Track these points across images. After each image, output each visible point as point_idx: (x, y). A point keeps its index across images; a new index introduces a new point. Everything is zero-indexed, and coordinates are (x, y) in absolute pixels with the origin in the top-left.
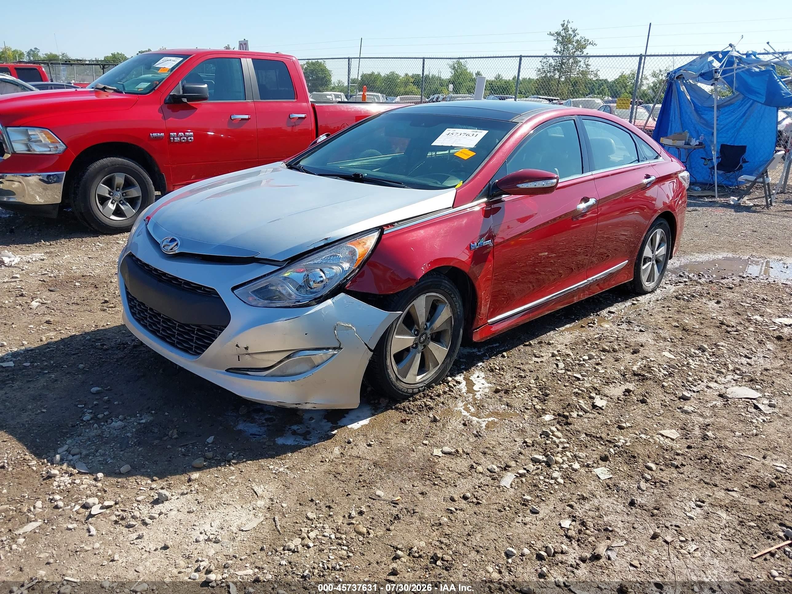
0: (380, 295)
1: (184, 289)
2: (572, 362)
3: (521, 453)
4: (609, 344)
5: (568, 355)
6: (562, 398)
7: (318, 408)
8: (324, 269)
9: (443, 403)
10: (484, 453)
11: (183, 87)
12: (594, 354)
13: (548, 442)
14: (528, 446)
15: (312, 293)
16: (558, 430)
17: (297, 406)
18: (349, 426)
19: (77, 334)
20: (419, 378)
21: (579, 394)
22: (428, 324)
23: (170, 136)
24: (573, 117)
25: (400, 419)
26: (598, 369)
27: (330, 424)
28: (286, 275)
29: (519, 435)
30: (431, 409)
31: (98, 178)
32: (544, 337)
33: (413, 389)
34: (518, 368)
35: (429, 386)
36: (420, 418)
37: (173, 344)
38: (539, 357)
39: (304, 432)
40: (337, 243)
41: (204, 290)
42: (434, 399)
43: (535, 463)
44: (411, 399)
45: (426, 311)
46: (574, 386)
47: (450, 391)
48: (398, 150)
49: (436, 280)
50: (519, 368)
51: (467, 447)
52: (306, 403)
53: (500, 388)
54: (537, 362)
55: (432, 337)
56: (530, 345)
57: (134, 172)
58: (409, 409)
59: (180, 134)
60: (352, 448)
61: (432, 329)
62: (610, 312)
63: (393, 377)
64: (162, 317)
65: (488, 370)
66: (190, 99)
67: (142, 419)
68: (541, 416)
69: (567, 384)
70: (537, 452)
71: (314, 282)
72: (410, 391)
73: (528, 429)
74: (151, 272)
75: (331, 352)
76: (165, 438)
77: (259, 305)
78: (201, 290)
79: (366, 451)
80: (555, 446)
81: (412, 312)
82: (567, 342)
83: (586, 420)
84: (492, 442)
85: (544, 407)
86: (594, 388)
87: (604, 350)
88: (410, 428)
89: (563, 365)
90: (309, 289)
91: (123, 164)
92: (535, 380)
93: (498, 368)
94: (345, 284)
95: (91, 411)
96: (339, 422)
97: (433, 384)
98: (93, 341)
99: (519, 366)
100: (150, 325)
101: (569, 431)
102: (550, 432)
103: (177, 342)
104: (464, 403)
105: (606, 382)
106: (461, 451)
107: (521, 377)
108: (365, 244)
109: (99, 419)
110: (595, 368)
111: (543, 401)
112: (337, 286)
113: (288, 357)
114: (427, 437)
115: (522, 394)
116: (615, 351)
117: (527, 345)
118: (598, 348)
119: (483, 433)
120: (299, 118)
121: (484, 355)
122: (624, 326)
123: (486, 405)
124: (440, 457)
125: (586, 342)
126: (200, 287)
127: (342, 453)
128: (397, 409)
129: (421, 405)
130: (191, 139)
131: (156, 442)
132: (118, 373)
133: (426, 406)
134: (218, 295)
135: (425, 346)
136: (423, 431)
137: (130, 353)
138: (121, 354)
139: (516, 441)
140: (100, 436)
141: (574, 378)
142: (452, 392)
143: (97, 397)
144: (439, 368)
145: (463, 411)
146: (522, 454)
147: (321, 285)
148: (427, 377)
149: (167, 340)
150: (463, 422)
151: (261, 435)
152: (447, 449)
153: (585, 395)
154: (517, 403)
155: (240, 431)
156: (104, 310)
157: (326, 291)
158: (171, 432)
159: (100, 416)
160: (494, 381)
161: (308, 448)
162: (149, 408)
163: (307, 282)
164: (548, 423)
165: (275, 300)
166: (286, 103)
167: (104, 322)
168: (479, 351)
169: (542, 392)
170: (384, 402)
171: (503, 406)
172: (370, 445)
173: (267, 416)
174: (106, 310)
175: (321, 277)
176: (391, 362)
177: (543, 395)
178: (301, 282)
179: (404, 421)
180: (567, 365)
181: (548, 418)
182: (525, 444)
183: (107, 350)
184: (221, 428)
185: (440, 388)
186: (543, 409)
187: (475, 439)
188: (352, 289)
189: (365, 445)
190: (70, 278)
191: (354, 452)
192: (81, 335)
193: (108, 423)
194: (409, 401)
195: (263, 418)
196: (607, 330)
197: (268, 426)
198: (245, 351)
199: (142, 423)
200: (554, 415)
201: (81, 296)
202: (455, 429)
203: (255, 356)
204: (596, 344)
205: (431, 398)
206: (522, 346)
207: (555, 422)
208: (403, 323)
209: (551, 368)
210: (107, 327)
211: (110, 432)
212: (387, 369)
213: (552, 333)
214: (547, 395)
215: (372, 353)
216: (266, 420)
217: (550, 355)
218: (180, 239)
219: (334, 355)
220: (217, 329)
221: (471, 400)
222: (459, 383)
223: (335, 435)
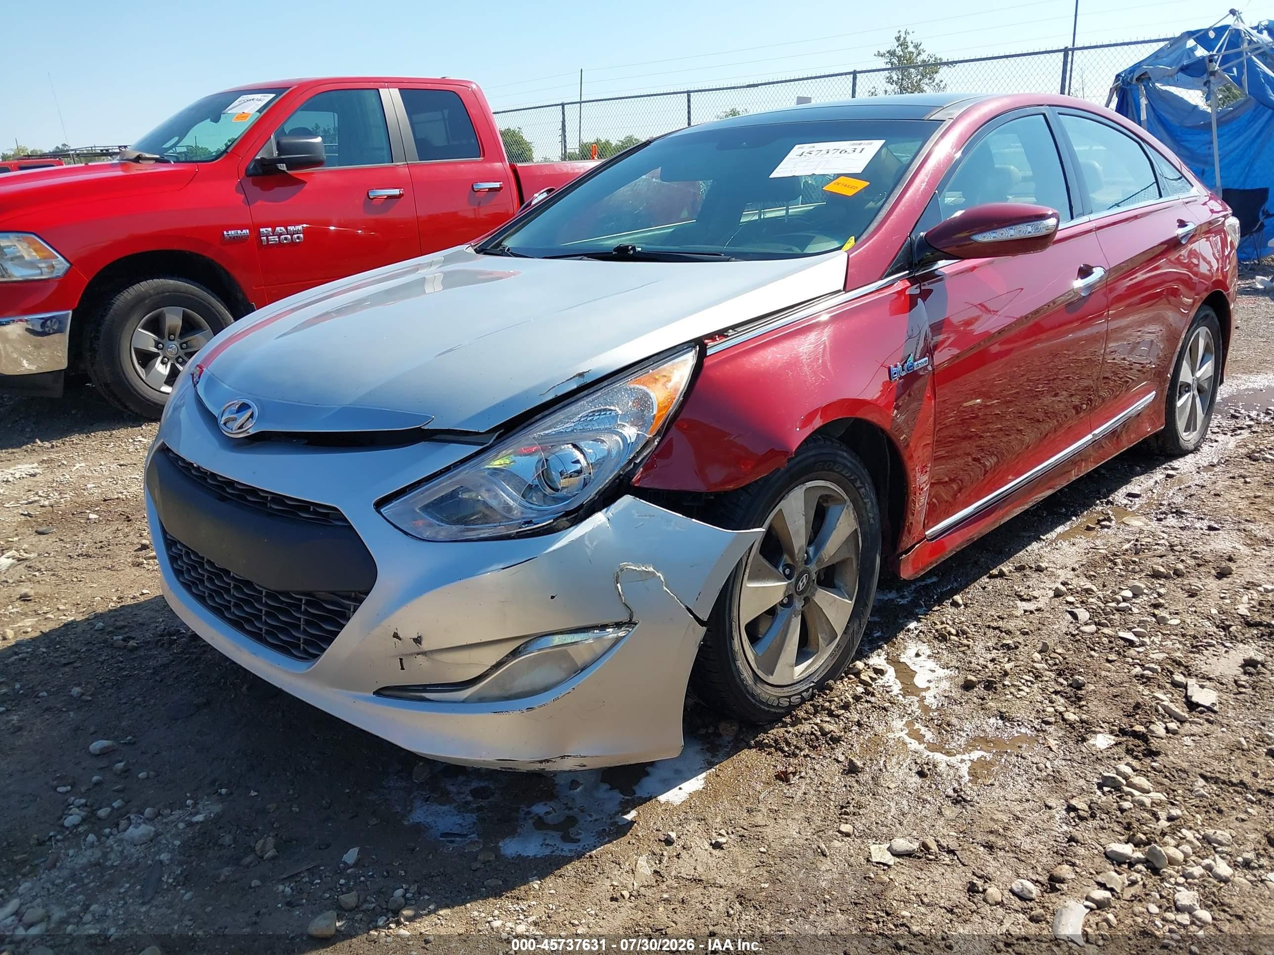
0: (707, 494)
1: (271, 514)
2: (1102, 605)
3: (1072, 839)
4: (1160, 560)
5: (1088, 591)
6: (1115, 690)
7: (591, 764)
8: (582, 444)
9: (859, 724)
10: (990, 847)
11: (278, 144)
12: (1143, 586)
13: (1126, 805)
14: (1082, 819)
15: (556, 500)
16: (1134, 770)
17: (543, 766)
18: (662, 798)
19: (80, 618)
20: (799, 671)
21: (1149, 679)
22: (811, 550)
23: (259, 235)
24: (1043, 109)
25: (772, 772)
26: (1163, 618)
27: (618, 796)
28: (497, 464)
29: (1052, 791)
30: (837, 740)
31: (134, 318)
32: (1023, 556)
33: (789, 697)
34: (995, 628)
35: (822, 687)
36: (817, 767)
37: (257, 637)
38: (1030, 600)
39: (562, 819)
40: (605, 383)
41: (315, 512)
42: (838, 716)
43: (1119, 864)
44: (788, 720)
45: (806, 523)
46: (1130, 660)
47: (867, 693)
48: (685, 214)
49: (824, 451)
50: (998, 628)
51: (945, 831)
52: (563, 757)
53: (974, 679)
54: (1032, 612)
55: (818, 577)
56: (1001, 575)
57: (200, 303)
58: (788, 744)
59: (278, 229)
60: (678, 856)
61: (820, 560)
62: (1130, 495)
63: (747, 675)
64: (233, 578)
65: (935, 638)
66: (292, 165)
67: (197, 813)
68: (1084, 740)
69: (1113, 657)
70: (1109, 832)
71: (561, 474)
72: (785, 703)
73: (1066, 772)
74: (205, 479)
75: (611, 634)
76: (248, 859)
77: (440, 538)
78: (308, 512)
79: (712, 862)
80: (1146, 815)
81: (777, 526)
82: (1071, 562)
83: (1188, 741)
84: (999, 816)
85: (1084, 717)
86: (1174, 661)
87: (1156, 575)
88: (800, 793)
89: (1087, 615)
90: (548, 491)
91: (177, 290)
92: (1040, 652)
93: (954, 632)
94: (630, 475)
95: (83, 801)
96: (635, 788)
97: (831, 682)
98: (109, 633)
99: (994, 624)
100: (211, 596)
101: (1160, 771)
102: (1120, 778)
103: (267, 632)
104: (905, 720)
105: (1193, 647)
106: (934, 847)
107: (1008, 647)
108: (669, 381)
109: (99, 819)
110: (1154, 615)
111: (1076, 701)
112: (614, 481)
113: (515, 653)
114: (846, 813)
115: (1027, 690)
116: (1178, 574)
117: (995, 576)
118: (1142, 571)
119: (970, 792)
120: (491, 190)
121: (915, 604)
122: (1171, 521)
123: (954, 721)
124: (889, 866)
125: (1111, 561)
126: (305, 506)
127: (656, 872)
128: (760, 746)
129: (812, 733)
130: (298, 238)
131: (226, 871)
132: (152, 702)
133: (824, 734)
134: (345, 520)
135: (807, 600)
136: (832, 797)
137: (182, 652)
138: (163, 657)
139: (1050, 808)
140: (98, 866)
141: (1122, 642)
142: (873, 695)
143: (101, 765)
144: (838, 645)
145: (908, 740)
146: (1077, 842)
147: (577, 480)
148: (816, 666)
149: (247, 627)
150: (915, 768)
151: (465, 836)
152: (901, 844)
153: (1164, 681)
154: (1022, 711)
155: (418, 829)
156: (139, 565)
157: (591, 493)
158: (262, 841)
159: (103, 812)
160: (954, 663)
161: (577, 863)
162: (213, 782)
163: (545, 476)
164: (1105, 754)
165: (474, 522)
166: (466, 165)
167: (135, 589)
168: (903, 597)
169: (1066, 679)
170: (728, 731)
171: (992, 720)
172: (717, 846)
173: (474, 785)
174: (142, 563)
175: (578, 462)
176: (741, 642)
177: (1070, 685)
178: (531, 477)
179: (783, 777)
180: (1093, 613)
181: (1102, 741)
182: (1072, 814)
183: (134, 649)
184: (374, 821)
185: (845, 689)
186: (1082, 721)
187: (958, 809)
188: (646, 484)
189: (707, 846)
190: (81, 505)
191: (685, 867)
192: (87, 619)
193: (121, 827)
194: (785, 725)
195: (466, 790)
196: (1141, 531)
197: (479, 809)
198: (414, 648)
199: (197, 823)
200: (1111, 732)
201: (98, 540)
202: (904, 786)
203: (438, 657)
204: (1134, 562)
205: (831, 714)
206: (985, 579)
207: (1121, 750)
208: (760, 552)
209: (1064, 624)
210: (142, 599)
211: (122, 852)
212: (735, 660)
213: (1035, 545)
214: (1079, 686)
215: (705, 629)
216: (475, 793)
217: (1051, 593)
218: (258, 402)
219: (618, 640)
220: (348, 598)
221: (918, 712)
222: (880, 672)
223: (632, 823)
